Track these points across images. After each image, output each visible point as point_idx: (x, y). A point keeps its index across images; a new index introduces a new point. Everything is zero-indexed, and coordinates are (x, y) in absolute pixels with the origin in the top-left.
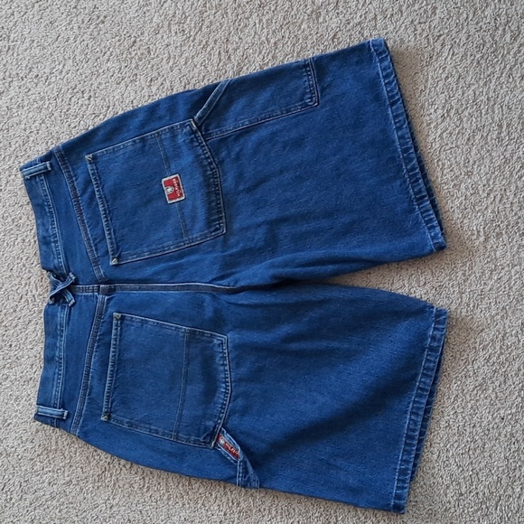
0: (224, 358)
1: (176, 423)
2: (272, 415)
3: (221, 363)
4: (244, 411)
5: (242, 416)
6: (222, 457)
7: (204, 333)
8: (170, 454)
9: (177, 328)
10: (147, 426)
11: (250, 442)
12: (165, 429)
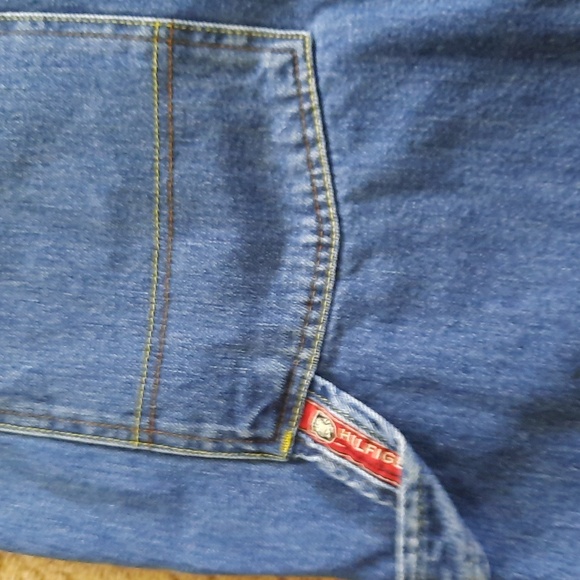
0: (303, 118)
1: (143, 385)
2: (510, 300)
3: (295, 137)
4: (397, 305)
5: (392, 320)
6: (328, 485)
7: (220, 36)
8: (133, 502)
9: (119, 26)
10: (40, 407)
11: (433, 413)
12: (103, 408)
